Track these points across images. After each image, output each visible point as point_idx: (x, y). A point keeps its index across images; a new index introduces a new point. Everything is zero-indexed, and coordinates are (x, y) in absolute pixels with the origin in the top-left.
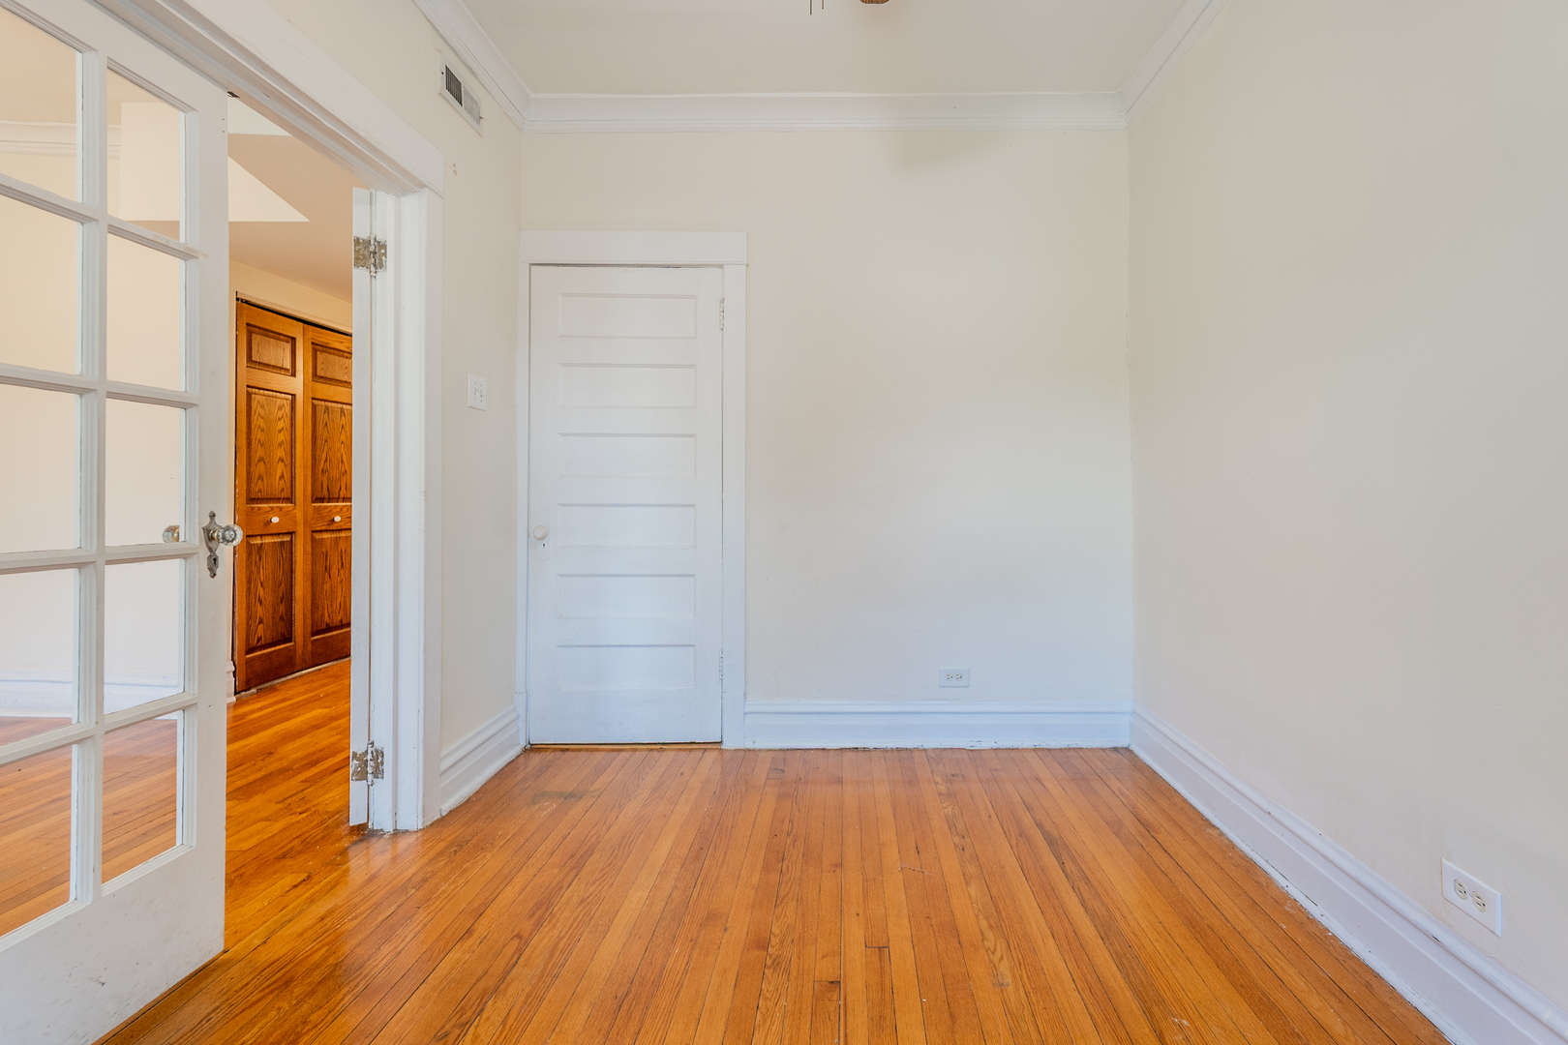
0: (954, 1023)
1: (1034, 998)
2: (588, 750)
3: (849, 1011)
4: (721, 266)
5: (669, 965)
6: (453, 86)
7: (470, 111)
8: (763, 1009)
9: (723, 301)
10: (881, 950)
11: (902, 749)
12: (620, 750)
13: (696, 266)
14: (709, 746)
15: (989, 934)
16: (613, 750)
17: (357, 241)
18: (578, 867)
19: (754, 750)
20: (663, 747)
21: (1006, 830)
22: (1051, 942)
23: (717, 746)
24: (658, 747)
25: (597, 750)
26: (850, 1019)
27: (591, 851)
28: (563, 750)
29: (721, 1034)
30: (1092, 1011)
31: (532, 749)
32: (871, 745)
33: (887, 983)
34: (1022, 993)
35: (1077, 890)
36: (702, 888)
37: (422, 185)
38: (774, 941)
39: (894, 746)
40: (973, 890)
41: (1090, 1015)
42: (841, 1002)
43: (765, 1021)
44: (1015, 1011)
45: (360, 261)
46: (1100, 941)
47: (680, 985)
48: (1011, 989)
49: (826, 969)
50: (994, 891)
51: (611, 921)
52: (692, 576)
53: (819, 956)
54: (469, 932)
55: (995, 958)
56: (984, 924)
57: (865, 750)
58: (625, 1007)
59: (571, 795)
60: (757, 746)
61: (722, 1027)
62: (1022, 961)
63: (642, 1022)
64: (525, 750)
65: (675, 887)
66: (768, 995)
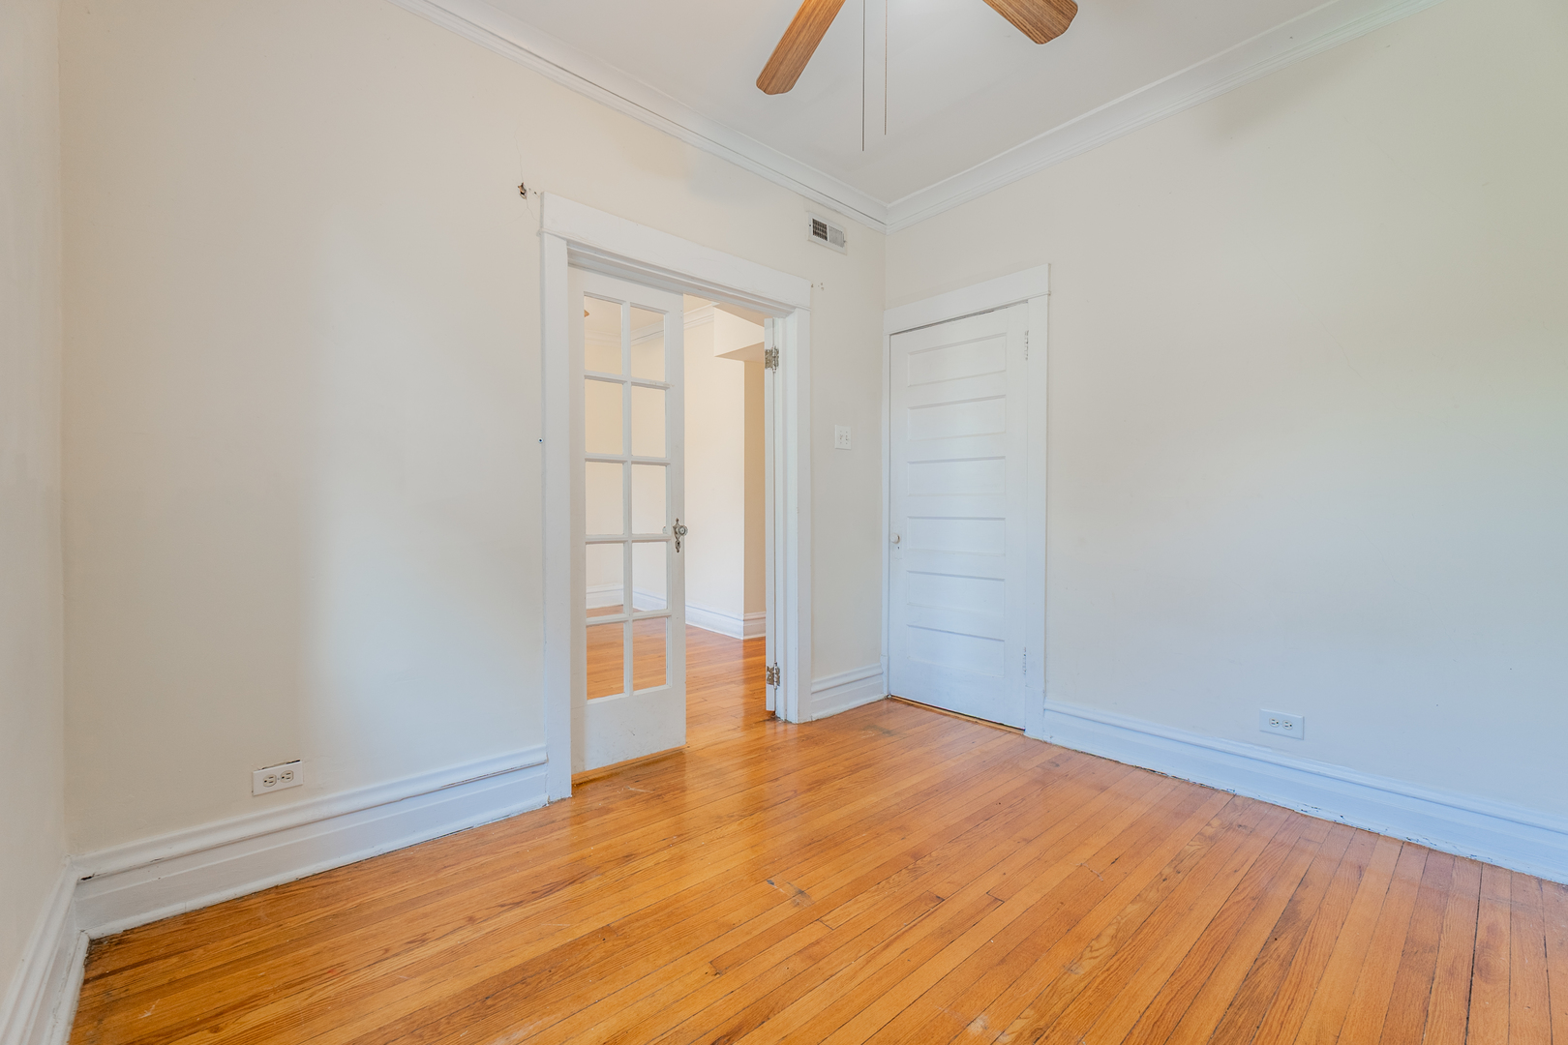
0: (999, 964)
1: (1089, 993)
2: (925, 709)
3: (933, 916)
4: (1026, 301)
5: (852, 840)
6: (820, 230)
7: (834, 241)
8: (880, 886)
9: (1027, 333)
10: (996, 900)
11: (1207, 787)
12: (946, 715)
13: (1006, 307)
14: (1014, 730)
15: (1105, 940)
16: (941, 714)
17: (766, 352)
18: (853, 772)
19: (1051, 744)
20: (978, 721)
21: (1241, 887)
22: (1164, 976)
23: (1021, 732)
24: (975, 720)
25: (931, 710)
26: (927, 920)
27: (870, 766)
28: (909, 704)
29: (846, 883)
30: (1136, 1032)
31: (891, 699)
32: (1171, 772)
33: (977, 919)
34: (1083, 985)
35: (1259, 963)
36: (913, 811)
37: (795, 308)
38: (927, 859)
39: (1199, 781)
40: (1132, 909)
41: (1131, 1033)
42: (932, 910)
43: (876, 891)
44: (1060, 989)
45: (768, 364)
46: (1224, 1005)
47: (849, 851)
48: (1074, 977)
49: (941, 888)
50: (1154, 919)
51: (845, 805)
52: (1003, 580)
53: (947, 880)
54: (777, 779)
55: (1087, 954)
56: (1111, 931)
57: (1162, 775)
58: (812, 846)
59: (888, 732)
60: (1054, 741)
61: (849, 881)
62: (1112, 970)
63: (814, 856)
64: (887, 698)
65: (897, 804)
66: (891, 881)
